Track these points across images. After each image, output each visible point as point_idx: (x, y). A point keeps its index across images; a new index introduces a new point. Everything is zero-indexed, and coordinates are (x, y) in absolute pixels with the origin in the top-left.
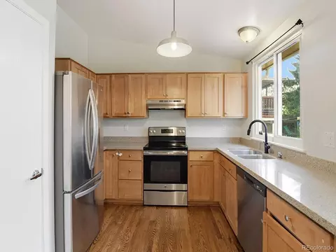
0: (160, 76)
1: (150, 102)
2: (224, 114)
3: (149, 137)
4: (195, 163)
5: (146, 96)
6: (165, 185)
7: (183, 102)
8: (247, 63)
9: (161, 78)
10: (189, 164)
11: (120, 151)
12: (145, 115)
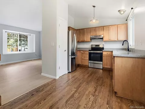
0: (94, 28)
1: (91, 37)
2: (118, 39)
3: (92, 48)
4: (105, 55)
5: (90, 35)
6: (95, 62)
7: (102, 36)
8: (126, 20)
9: (95, 29)
10: (103, 56)
11: (82, 51)
12: (90, 40)
